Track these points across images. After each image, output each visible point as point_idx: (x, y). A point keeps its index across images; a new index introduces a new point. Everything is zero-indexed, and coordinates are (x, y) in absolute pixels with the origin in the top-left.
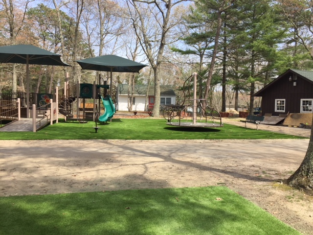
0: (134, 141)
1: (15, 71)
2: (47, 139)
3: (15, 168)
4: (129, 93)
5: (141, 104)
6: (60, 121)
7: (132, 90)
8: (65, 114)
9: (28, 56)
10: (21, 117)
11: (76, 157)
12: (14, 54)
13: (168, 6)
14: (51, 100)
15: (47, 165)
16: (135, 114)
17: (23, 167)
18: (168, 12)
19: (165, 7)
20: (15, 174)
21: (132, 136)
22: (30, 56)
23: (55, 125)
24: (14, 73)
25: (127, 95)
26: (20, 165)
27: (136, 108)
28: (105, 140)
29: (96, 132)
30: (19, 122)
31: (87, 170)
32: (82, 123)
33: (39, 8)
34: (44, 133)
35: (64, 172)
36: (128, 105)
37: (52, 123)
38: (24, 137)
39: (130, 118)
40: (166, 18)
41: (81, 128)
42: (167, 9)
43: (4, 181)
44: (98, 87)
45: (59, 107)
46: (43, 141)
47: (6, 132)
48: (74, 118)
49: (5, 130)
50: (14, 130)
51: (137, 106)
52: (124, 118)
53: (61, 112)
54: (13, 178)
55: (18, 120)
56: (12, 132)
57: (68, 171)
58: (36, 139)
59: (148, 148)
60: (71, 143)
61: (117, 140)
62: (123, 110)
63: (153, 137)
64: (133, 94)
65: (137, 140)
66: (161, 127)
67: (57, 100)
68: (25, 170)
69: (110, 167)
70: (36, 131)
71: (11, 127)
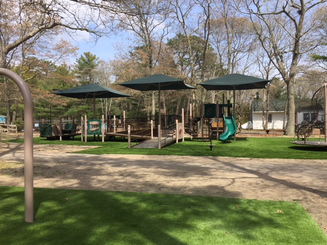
0: (244, 158)
1: (153, 97)
2: (165, 155)
3: (131, 174)
4: (263, 110)
5: (280, 121)
6: (186, 139)
7: (267, 106)
8: (190, 133)
9: (159, 84)
10: (154, 136)
11: (178, 169)
12: (150, 84)
13: (301, 13)
14: (177, 121)
15: (153, 174)
16: (268, 133)
17: (136, 174)
18: (302, 18)
19: (298, 14)
20: (128, 178)
21: (245, 154)
22: (161, 83)
23: (181, 143)
24: (153, 98)
25: (262, 112)
26: (134, 172)
27: (273, 127)
28: (215, 157)
29: (211, 150)
30: (151, 141)
31: (180, 179)
32: (205, 141)
33: (177, 38)
34: (167, 150)
35: (162, 180)
36: (263, 123)
37: (177, 142)
38: (149, 153)
39: (260, 137)
40: (299, 25)
41: (201, 146)
42: (299, 16)
43: (118, 182)
44: (221, 106)
45: (185, 126)
46: (162, 156)
47: (139, 148)
48: (198, 137)
49: (139, 147)
50: (145, 147)
51: (275, 124)
52: (253, 137)
53: (187, 131)
54: (125, 181)
55: (150, 139)
56: (143, 149)
57: (166, 179)
58: (157, 155)
59: (251, 165)
60: (183, 158)
61: (226, 157)
62: (258, 129)
63: (267, 156)
64: (267, 111)
65: (247, 158)
66: (286, 146)
67: (183, 121)
68: (136, 176)
69: (201, 178)
70: (161, 148)
71: (144, 145)
